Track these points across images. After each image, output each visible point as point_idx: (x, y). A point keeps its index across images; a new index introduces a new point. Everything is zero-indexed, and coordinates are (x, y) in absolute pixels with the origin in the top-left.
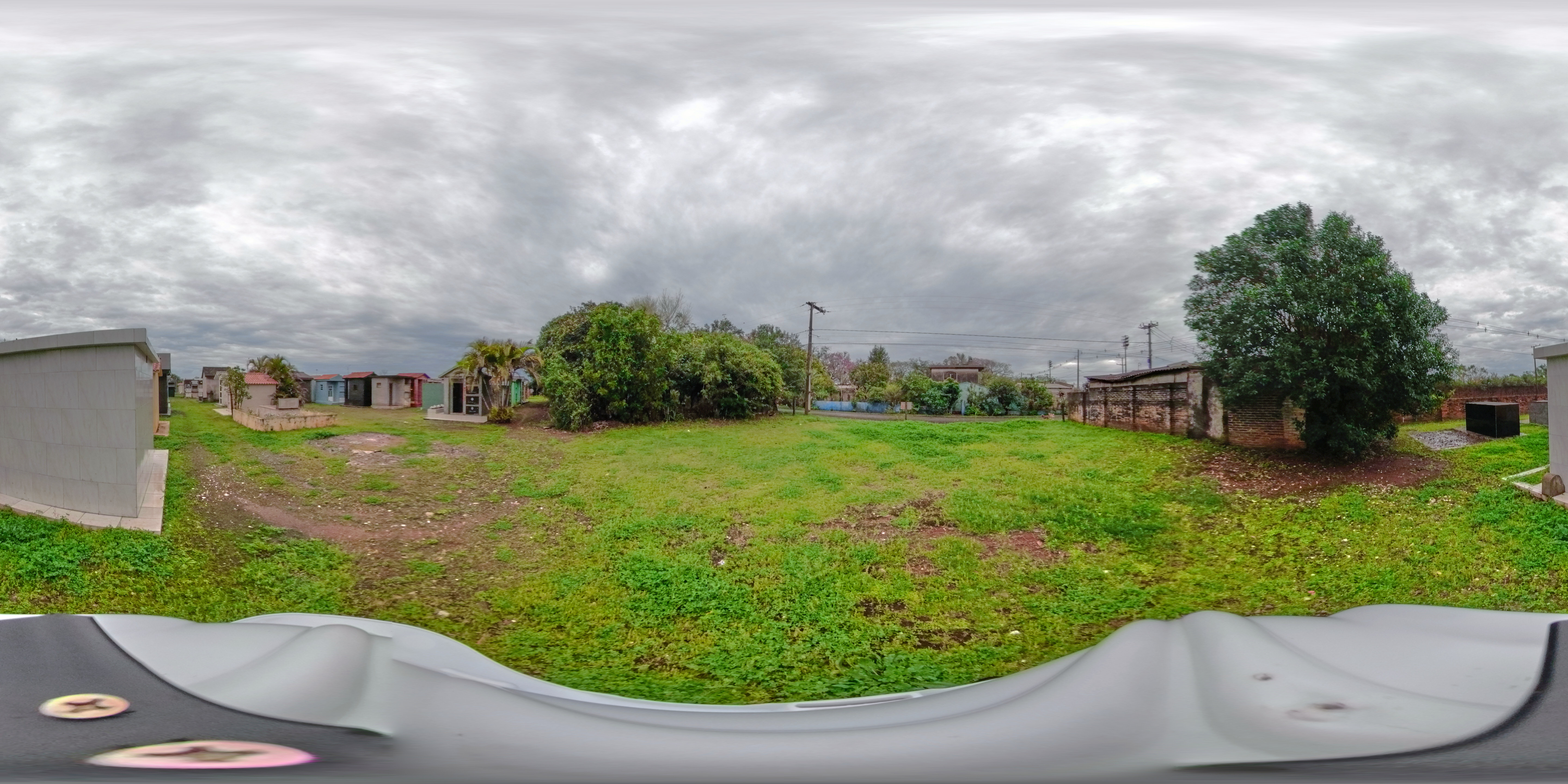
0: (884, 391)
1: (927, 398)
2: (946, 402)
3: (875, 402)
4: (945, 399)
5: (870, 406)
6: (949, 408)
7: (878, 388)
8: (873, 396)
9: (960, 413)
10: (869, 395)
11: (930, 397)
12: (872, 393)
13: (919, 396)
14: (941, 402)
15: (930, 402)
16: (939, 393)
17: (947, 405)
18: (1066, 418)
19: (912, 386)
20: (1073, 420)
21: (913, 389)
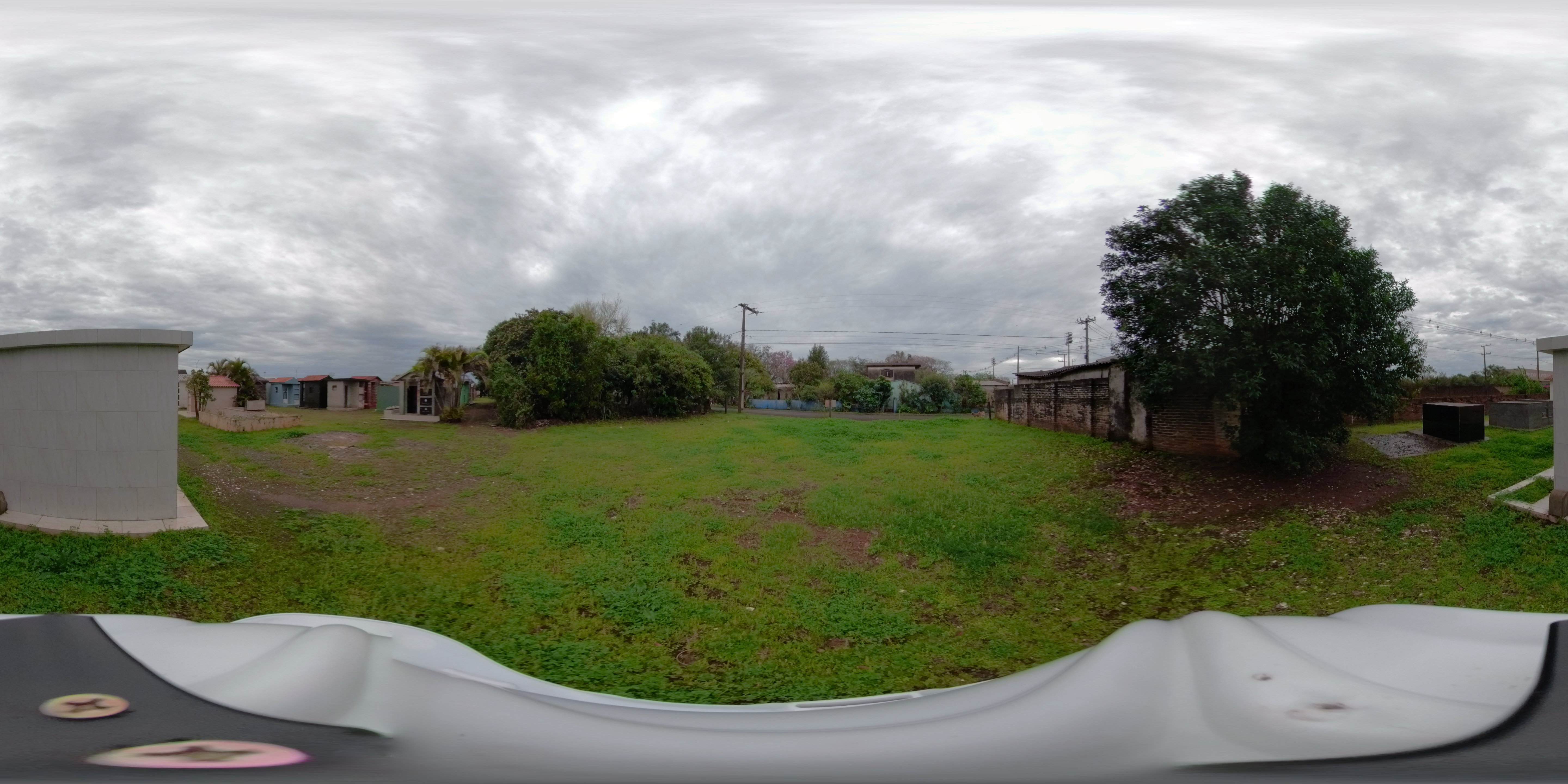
0: (817, 389)
1: (858, 396)
2: (877, 399)
3: (809, 400)
4: (876, 397)
5: (804, 404)
6: (881, 406)
7: (811, 387)
8: (806, 394)
9: (891, 411)
10: (802, 393)
11: (861, 395)
12: (804, 391)
13: (852, 394)
14: (873, 399)
15: (862, 400)
16: (871, 391)
17: (878, 402)
18: (993, 416)
19: (844, 384)
20: (999, 419)
21: (845, 387)
